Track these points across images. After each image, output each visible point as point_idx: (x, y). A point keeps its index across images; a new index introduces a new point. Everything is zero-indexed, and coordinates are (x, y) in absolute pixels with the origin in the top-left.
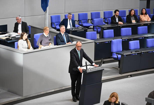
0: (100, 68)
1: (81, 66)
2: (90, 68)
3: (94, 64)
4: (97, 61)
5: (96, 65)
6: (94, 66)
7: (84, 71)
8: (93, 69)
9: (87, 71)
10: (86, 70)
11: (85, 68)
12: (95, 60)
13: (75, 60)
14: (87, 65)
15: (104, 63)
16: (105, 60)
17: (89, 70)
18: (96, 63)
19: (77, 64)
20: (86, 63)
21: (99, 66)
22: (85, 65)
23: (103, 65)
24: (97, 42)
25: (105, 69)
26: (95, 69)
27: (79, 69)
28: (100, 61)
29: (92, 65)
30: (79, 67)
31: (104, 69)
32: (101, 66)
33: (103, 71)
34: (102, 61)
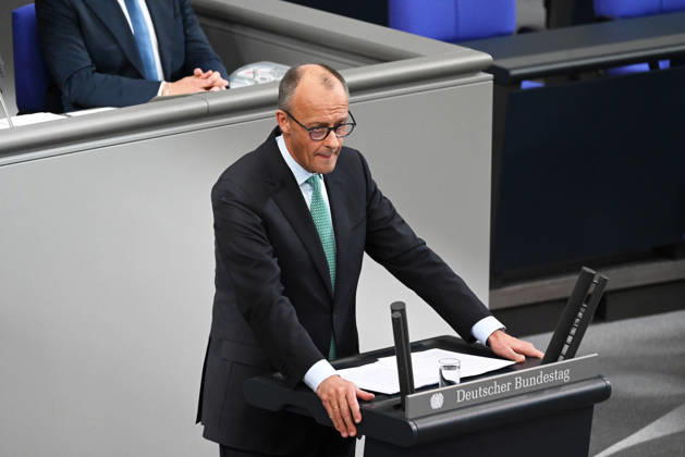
0: (565, 376)
1: (347, 352)
2: (448, 375)
3: (486, 328)
4: (523, 293)
6: (486, 351)
7: (381, 416)
8: (487, 392)
9: (411, 412)
10: (401, 406)
12: (498, 279)
13: (275, 289)
14: (413, 338)
15: (601, 316)
16: (617, 278)
17: (437, 401)
18: (516, 321)
19: (302, 335)
20: (400, 324)
21: (552, 355)
22: (391, 343)
23: (600, 338)
24: (515, 65)
26: (505, 388)
27: (324, 397)
28: (562, 286)
29: (469, 345)
30: (320, 373)
31: (604, 394)
32: (571, 354)
33: (597, 407)
34: (582, 294)
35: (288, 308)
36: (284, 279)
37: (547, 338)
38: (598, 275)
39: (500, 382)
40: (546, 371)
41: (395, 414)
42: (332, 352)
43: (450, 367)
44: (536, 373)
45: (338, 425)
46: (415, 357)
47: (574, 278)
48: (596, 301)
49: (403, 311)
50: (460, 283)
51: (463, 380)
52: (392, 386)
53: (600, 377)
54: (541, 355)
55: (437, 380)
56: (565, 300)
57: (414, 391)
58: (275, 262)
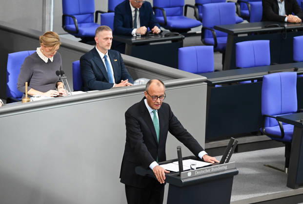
0: (226, 168)
1: (162, 160)
2: (193, 167)
4: (214, 144)
7: (172, 178)
8: (203, 172)
9: (182, 177)
10: (179, 175)
11: (174, 167)
12: (208, 139)
14: (183, 156)
15: (236, 151)
16: (241, 140)
17: (189, 174)
18: (211, 152)
20: (179, 153)
21: (222, 162)
22: (177, 157)
23: (236, 157)
25: (242, 171)
26: (209, 171)
28: (225, 142)
29: (198, 159)
31: (237, 173)
32: (227, 162)
33: (234, 177)
34: (231, 145)
35: (144, 147)
36: (144, 138)
37: (221, 157)
38: (236, 140)
39: (207, 169)
40: (220, 166)
41: (178, 178)
42: (157, 160)
43: (193, 165)
44: (218, 167)
45: (159, 180)
46: (184, 162)
47: (229, 140)
48: (235, 147)
49: (180, 149)
50: (196, 141)
51: (197, 168)
52: (177, 169)
53: (235, 168)
54: (219, 162)
55: (190, 168)
56: (226, 146)
57: (183, 171)
58: (141, 133)
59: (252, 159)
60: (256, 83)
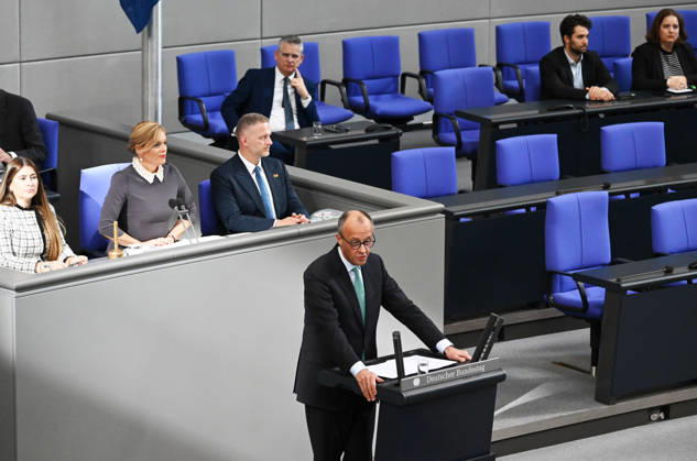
0: (482, 369)
1: (371, 357)
2: (422, 369)
3: (443, 345)
4: (460, 326)
5: (457, 353)
7: (388, 389)
8: (442, 378)
9: (403, 387)
10: (398, 385)
11: (388, 370)
12: (448, 319)
13: (336, 324)
14: (404, 350)
15: (501, 338)
16: (510, 318)
17: (417, 382)
18: (459, 341)
19: (349, 349)
20: (397, 343)
21: (476, 358)
22: (392, 352)
23: (500, 349)
24: (457, 210)
25: (513, 374)
26: (452, 375)
27: (359, 380)
28: (481, 323)
29: (435, 354)
30: (358, 368)
31: (503, 378)
32: (485, 358)
33: (499, 385)
34: (490, 327)
36: (340, 319)
37: (473, 349)
38: (499, 318)
39: (449, 372)
40: (474, 366)
41: (396, 389)
42: (363, 357)
43: (423, 365)
44: (467, 368)
45: (366, 395)
46: (405, 360)
47: (487, 319)
48: (498, 330)
49: (399, 336)
51: (430, 371)
52: (393, 374)
53: (500, 369)
54: (470, 358)
55: (416, 371)
56: (481, 330)
57: (404, 377)
58: (335, 311)
59: (532, 351)
60: (533, 212)
